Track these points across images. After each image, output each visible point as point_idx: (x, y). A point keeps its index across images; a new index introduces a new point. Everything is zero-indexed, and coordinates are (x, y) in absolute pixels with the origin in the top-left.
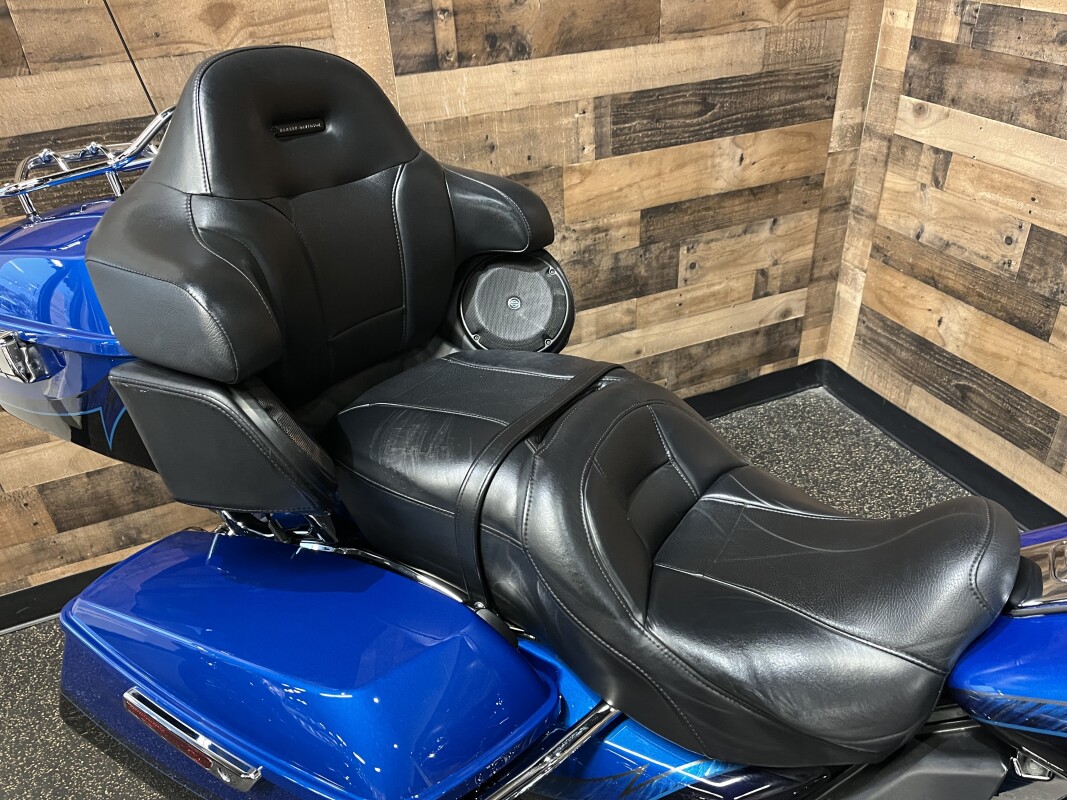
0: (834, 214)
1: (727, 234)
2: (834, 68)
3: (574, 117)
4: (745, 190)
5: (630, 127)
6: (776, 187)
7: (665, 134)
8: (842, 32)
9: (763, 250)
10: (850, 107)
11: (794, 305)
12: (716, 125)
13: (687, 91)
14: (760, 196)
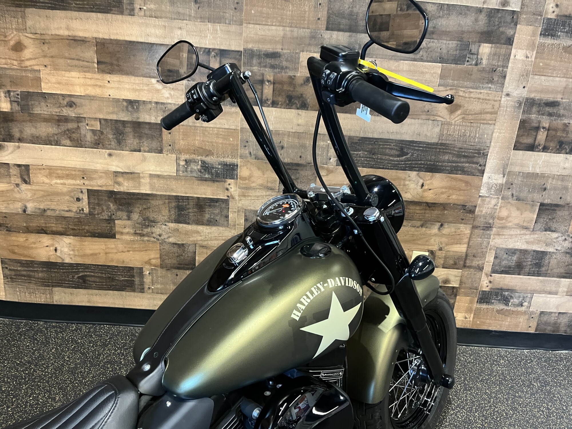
0: (482, 231)
1: (410, 224)
2: (484, 150)
3: (327, 142)
4: (424, 203)
5: (357, 154)
6: (444, 206)
7: (377, 162)
8: (490, 133)
9: (433, 240)
10: (495, 173)
11: (452, 278)
12: (408, 164)
13: (392, 143)
14: (433, 208)
